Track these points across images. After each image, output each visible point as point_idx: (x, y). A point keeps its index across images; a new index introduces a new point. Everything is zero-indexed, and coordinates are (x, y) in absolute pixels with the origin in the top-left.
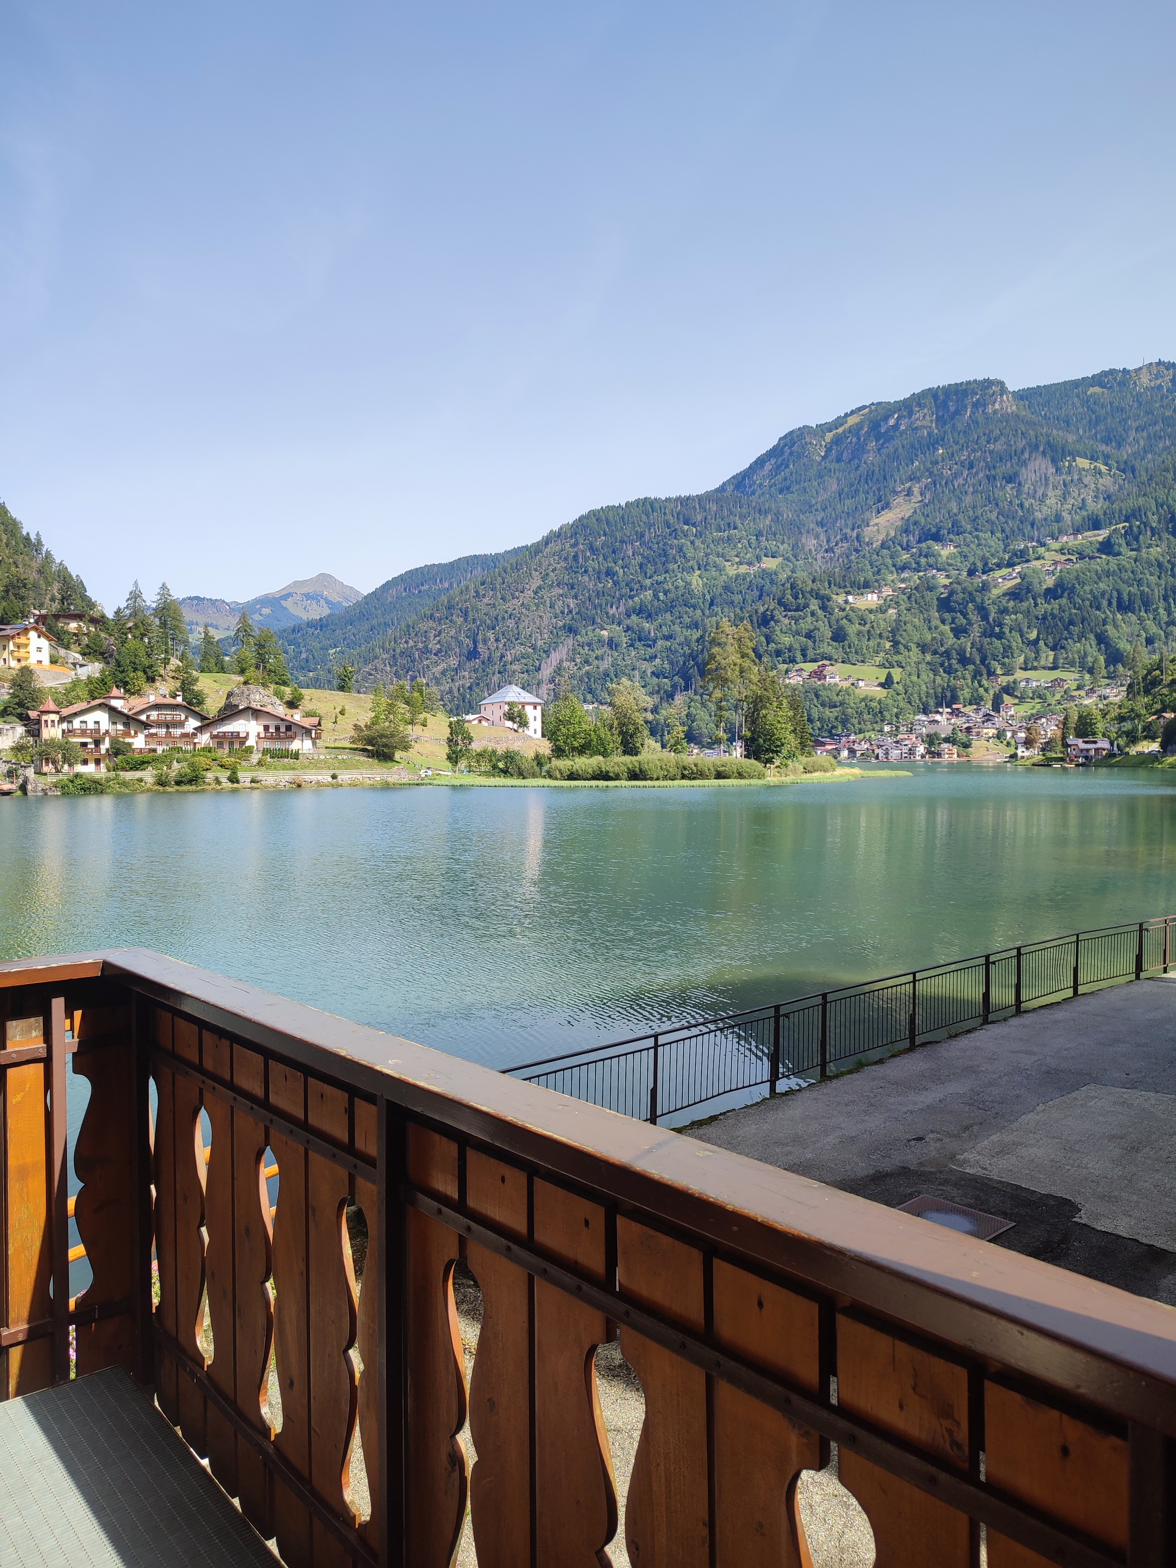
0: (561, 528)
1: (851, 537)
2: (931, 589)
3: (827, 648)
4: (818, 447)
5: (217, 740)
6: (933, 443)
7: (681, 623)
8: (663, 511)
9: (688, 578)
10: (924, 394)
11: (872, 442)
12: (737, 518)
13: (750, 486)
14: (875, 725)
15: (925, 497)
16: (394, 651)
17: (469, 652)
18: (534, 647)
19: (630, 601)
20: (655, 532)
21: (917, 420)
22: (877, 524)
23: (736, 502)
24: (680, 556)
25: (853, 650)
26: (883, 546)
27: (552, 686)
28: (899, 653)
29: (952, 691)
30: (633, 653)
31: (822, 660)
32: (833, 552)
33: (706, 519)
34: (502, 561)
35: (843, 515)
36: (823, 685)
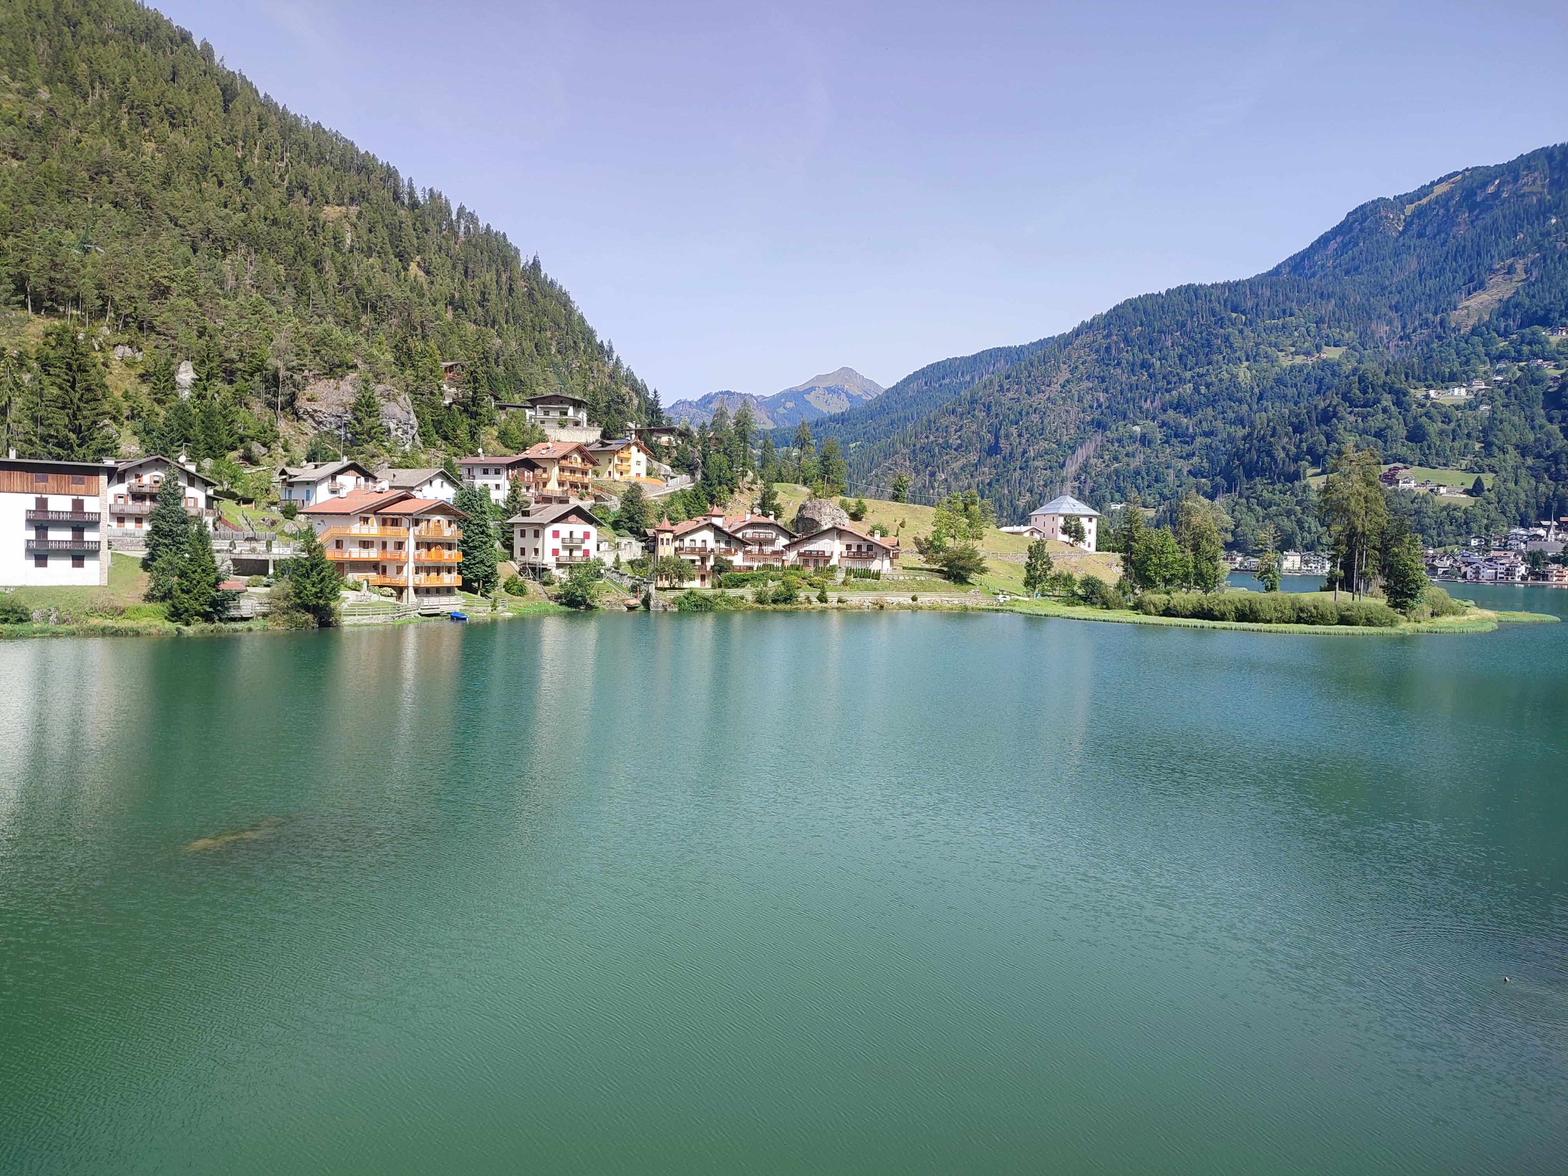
0: (1094, 318)
1: (1433, 322)
2: (1535, 382)
3: (1400, 449)
4: (1396, 221)
5: (803, 558)
6: (1544, 211)
7: (1224, 418)
8: (1208, 298)
9: (1235, 371)
10: (1535, 154)
11: (1464, 213)
12: (1294, 304)
13: (1310, 268)
14: (1459, 538)
15: (1531, 274)
16: (914, 446)
17: (990, 447)
18: (1058, 443)
19: (1167, 395)
20: (1199, 321)
21: (1524, 185)
22: (1467, 308)
23: (1293, 286)
24: (1226, 346)
25: (1434, 452)
26: (1474, 331)
27: (1077, 484)
28: (1491, 455)
29: (1559, 501)
30: (1168, 450)
31: (1394, 462)
32: (1410, 340)
33: (1257, 305)
34: (1026, 353)
35: (1423, 297)
36: (1395, 491)
